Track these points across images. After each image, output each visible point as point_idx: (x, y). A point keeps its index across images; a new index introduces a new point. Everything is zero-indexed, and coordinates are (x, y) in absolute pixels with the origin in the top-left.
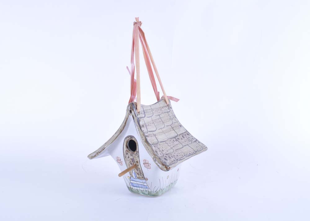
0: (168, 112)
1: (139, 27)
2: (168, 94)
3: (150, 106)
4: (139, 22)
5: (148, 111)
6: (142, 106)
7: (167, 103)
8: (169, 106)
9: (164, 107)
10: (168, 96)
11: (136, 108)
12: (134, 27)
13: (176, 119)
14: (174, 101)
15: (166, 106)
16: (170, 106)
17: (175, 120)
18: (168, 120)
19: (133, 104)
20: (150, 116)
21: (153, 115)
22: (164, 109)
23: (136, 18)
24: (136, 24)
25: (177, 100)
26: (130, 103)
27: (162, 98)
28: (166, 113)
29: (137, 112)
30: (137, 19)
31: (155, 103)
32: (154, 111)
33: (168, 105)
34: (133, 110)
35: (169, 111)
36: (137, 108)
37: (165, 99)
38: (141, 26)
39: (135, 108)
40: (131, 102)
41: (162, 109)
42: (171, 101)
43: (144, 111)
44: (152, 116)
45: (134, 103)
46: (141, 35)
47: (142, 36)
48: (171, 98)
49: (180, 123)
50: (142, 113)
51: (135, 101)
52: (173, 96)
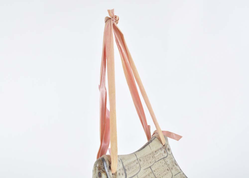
0: (163, 158)
1: (114, 25)
2: (164, 127)
3: (135, 154)
4: (114, 17)
5: (132, 165)
6: (122, 159)
7: (163, 142)
8: (166, 148)
9: (158, 150)
10: (163, 132)
11: (110, 168)
12: (105, 25)
13: (178, 168)
14: (173, 138)
15: (161, 149)
16: (167, 146)
17: (177, 170)
18: (165, 173)
19: (103, 160)
20: (135, 174)
21: (139, 171)
22: (159, 153)
23: (109, 11)
24: (109, 21)
25: (178, 137)
26: (99, 158)
27: (154, 134)
28: (162, 161)
29: (111, 174)
30: (111, 12)
31: (144, 147)
32: (141, 163)
33: (164, 146)
34: (104, 172)
35: (166, 155)
36: (112, 167)
37: (158, 136)
38: (117, 23)
39: (108, 166)
40: (101, 156)
41: (155, 156)
42: (168, 138)
43: (124, 167)
44: (137, 173)
45: (105, 158)
46: (118, 37)
47: (120, 41)
48: (168, 134)
49: (183, 174)
50: (121, 174)
51: (108, 153)
52: (171, 132)
